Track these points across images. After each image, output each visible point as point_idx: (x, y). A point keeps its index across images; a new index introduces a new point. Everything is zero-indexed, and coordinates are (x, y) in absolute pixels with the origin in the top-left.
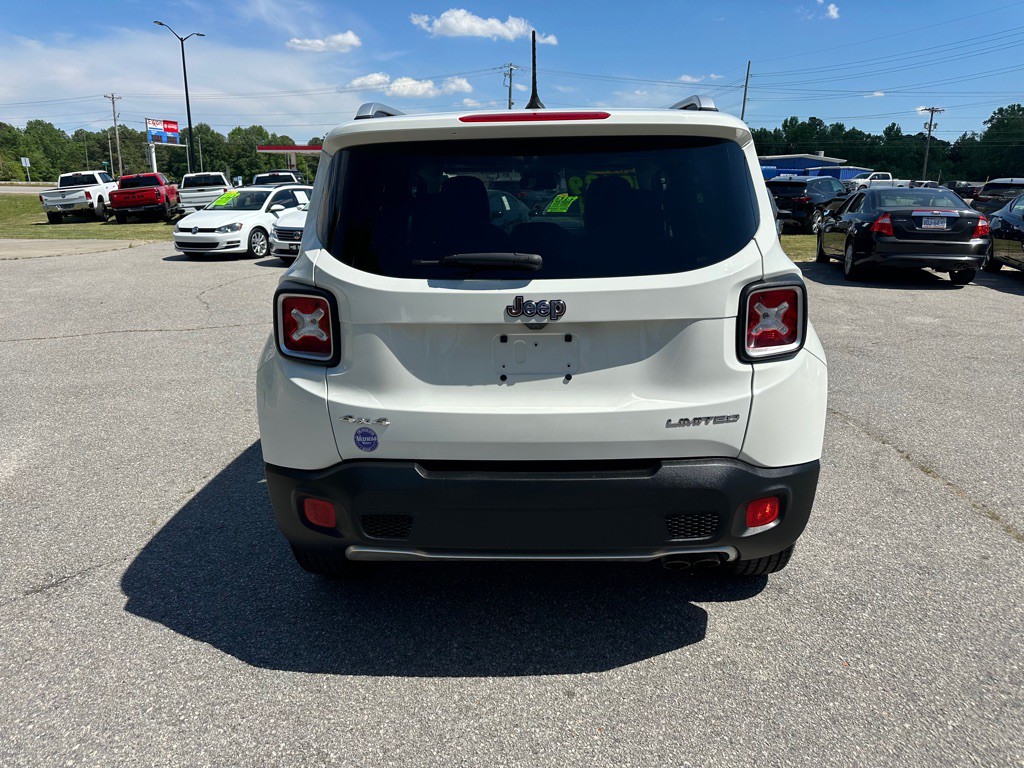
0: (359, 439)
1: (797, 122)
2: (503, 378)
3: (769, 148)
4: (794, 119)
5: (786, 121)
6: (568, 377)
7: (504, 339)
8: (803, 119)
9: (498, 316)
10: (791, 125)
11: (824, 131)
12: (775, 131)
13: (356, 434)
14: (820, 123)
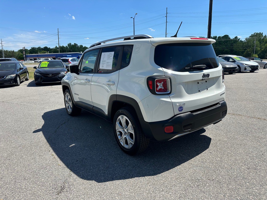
0: (179, 109)
1: (71, 44)
2: (199, 91)
3: (65, 51)
4: (70, 44)
5: (68, 44)
6: (207, 89)
7: (198, 83)
8: (73, 44)
9: (201, 78)
10: (70, 45)
11: (78, 47)
12: (66, 46)
13: (179, 108)
14: (77, 45)
